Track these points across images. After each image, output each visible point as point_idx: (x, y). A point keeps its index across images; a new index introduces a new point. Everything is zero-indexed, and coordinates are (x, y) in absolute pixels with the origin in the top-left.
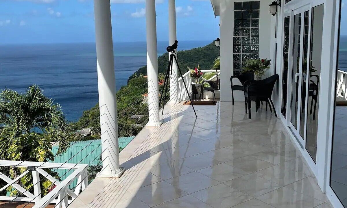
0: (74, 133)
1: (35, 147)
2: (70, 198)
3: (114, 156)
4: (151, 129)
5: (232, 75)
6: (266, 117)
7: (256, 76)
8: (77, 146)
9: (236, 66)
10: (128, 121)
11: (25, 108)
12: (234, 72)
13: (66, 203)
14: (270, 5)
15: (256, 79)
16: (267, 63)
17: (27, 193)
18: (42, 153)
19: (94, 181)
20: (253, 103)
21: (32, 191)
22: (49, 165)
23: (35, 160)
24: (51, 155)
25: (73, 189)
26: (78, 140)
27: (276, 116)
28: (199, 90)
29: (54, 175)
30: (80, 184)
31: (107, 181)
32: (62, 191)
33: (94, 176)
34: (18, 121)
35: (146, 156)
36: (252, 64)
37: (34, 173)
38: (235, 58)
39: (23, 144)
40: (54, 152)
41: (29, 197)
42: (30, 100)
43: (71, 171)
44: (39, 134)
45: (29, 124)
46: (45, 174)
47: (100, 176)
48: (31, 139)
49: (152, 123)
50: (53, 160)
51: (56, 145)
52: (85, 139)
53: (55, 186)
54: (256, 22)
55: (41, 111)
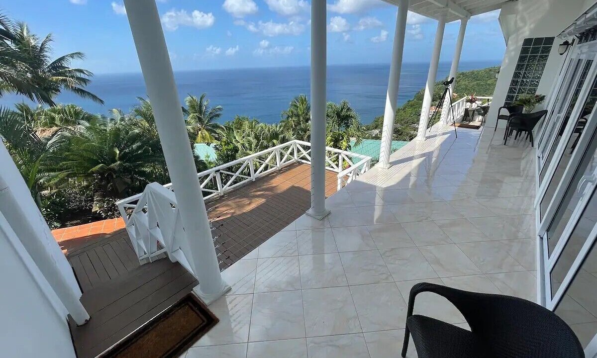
0: (366, 132)
1: (342, 140)
2: (358, 175)
3: (387, 156)
4: (418, 142)
5: (503, 106)
6: (524, 146)
7: (525, 110)
8: (367, 143)
9: (509, 98)
10: (408, 128)
11: (338, 115)
12: (506, 103)
13: (355, 176)
14: (560, 45)
15: (523, 112)
16: (541, 99)
17: (335, 167)
18: (345, 144)
19: (374, 168)
20: (515, 132)
21: (337, 165)
22: (348, 153)
23: (340, 148)
24: (350, 147)
25: (360, 170)
26: (368, 138)
27: (533, 146)
28: (470, 114)
29: (350, 159)
30: (365, 168)
31: (380, 169)
32: (355, 170)
33: (373, 165)
34: (333, 123)
35: (411, 159)
36: (524, 98)
37: (340, 157)
38: (511, 90)
39: (335, 137)
40: (352, 144)
41: (336, 170)
42: (342, 109)
43: (361, 160)
44: (344, 132)
45: (339, 125)
46: (346, 158)
47: (376, 166)
48: (339, 135)
49: (419, 138)
50: (350, 149)
51: (353, 140)
52: (373, 138)
53: (350, 166)
54: (545, 58)
55: (348, 117)
